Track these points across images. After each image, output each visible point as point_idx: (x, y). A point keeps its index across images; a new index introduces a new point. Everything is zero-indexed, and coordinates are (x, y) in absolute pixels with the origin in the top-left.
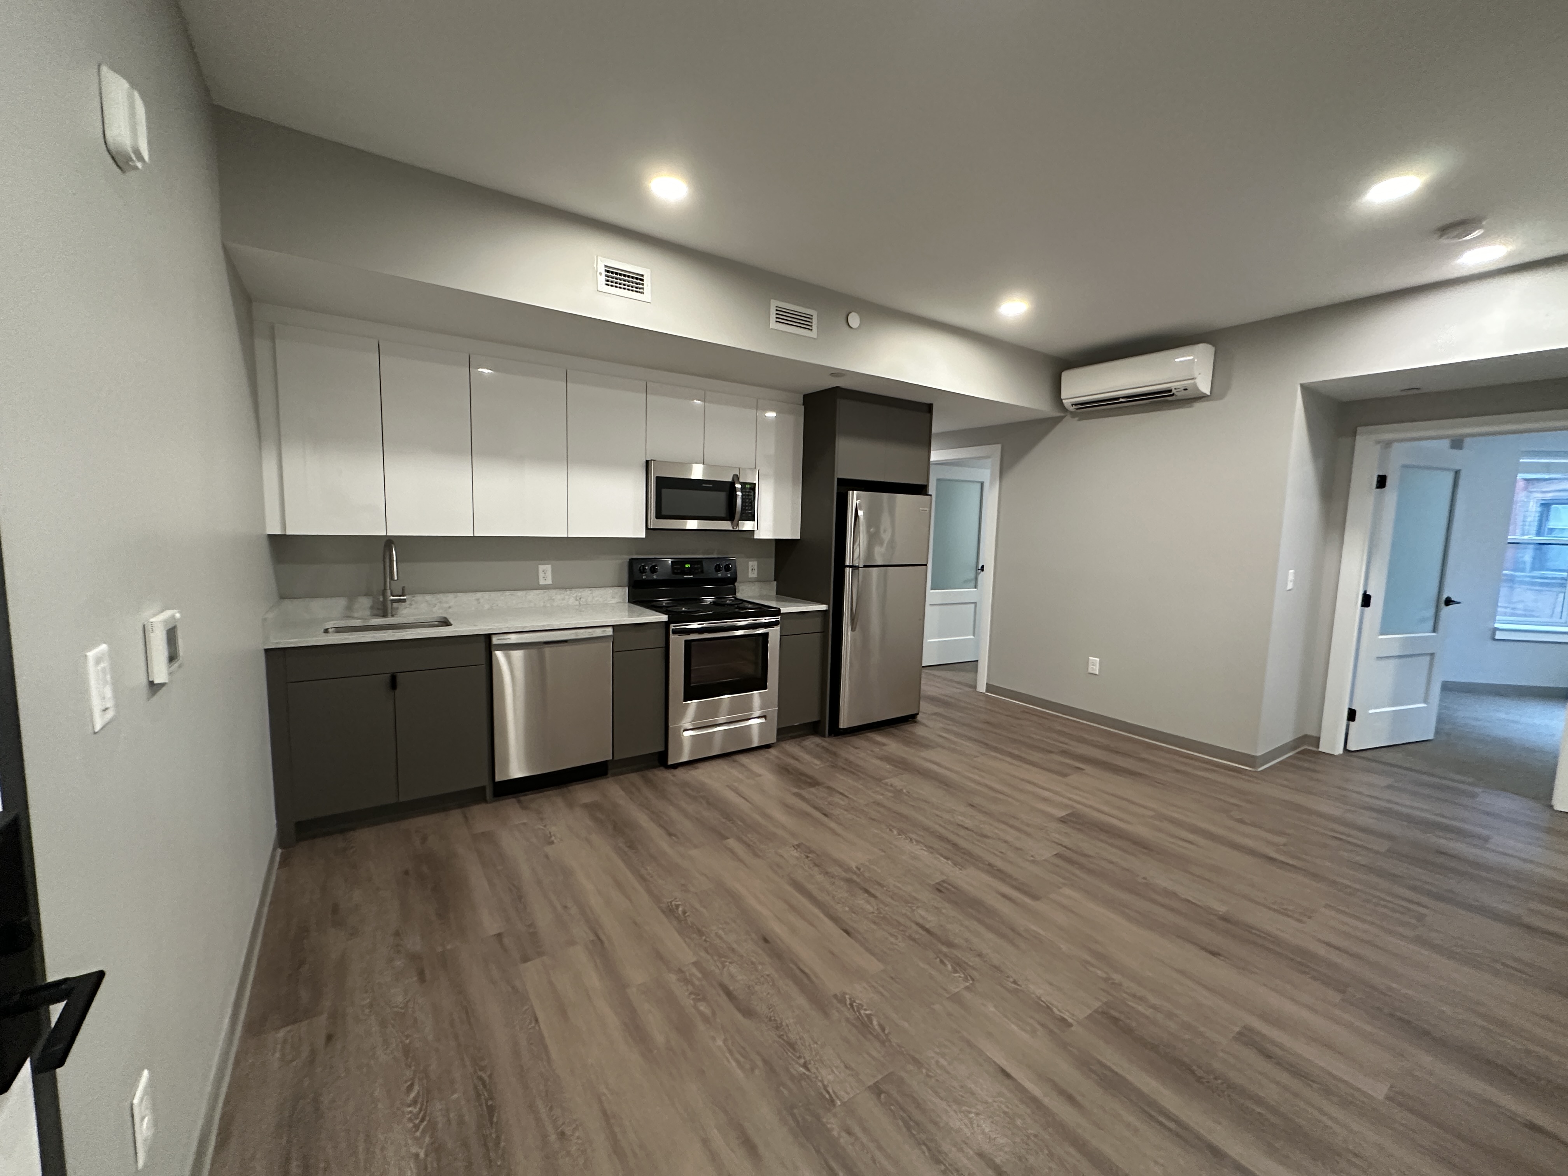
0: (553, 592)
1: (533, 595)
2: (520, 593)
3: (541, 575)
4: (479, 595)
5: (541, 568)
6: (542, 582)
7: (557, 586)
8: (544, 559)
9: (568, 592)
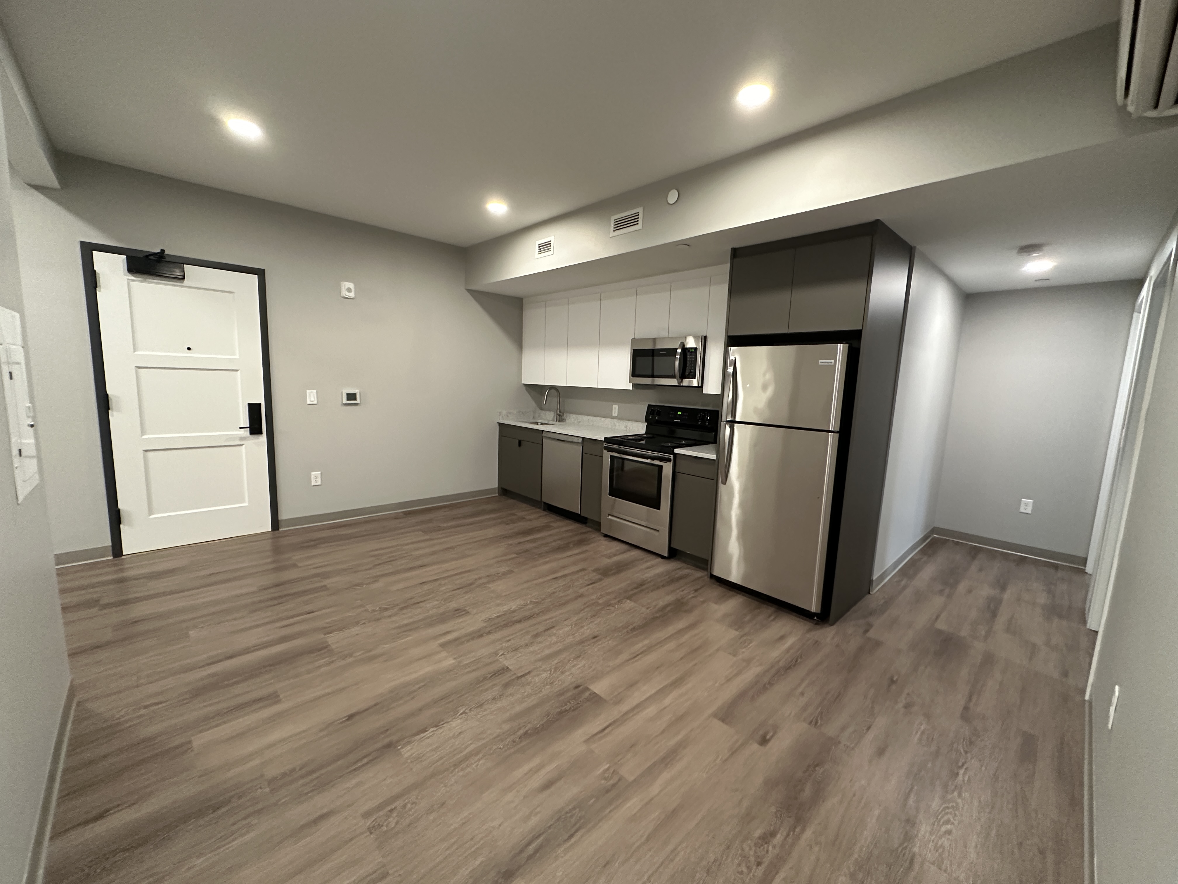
0: (615, 421)
1: (608, 420)
2: (603, 419)
3: (613, 410)
4: (589, 417)
5: (614, 406)
6: (614, 415)
7: (620, 418)
8: (615, 401)
9: (622, 422)
